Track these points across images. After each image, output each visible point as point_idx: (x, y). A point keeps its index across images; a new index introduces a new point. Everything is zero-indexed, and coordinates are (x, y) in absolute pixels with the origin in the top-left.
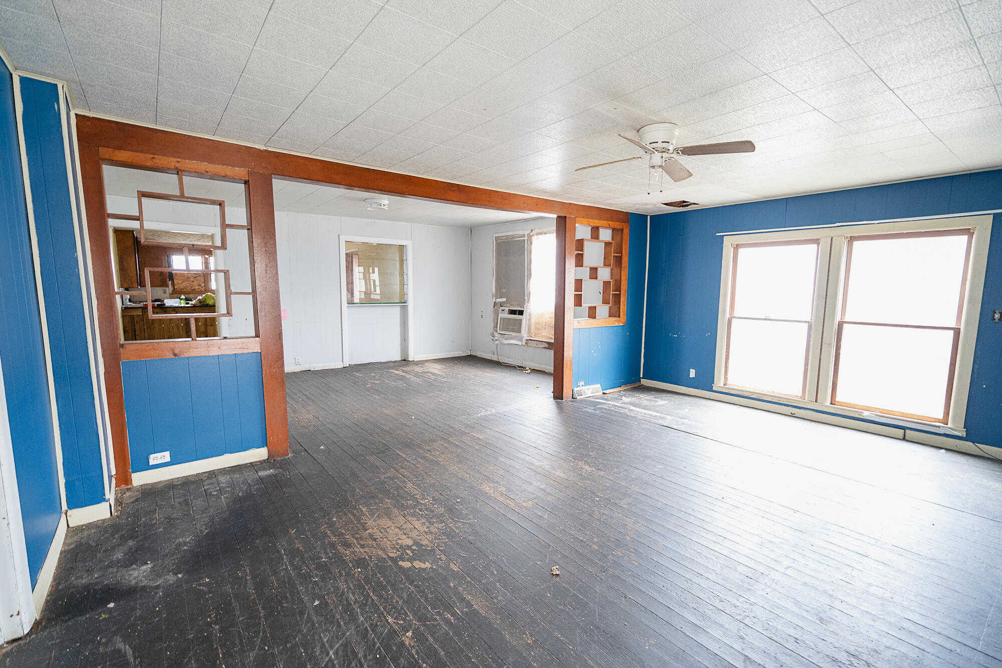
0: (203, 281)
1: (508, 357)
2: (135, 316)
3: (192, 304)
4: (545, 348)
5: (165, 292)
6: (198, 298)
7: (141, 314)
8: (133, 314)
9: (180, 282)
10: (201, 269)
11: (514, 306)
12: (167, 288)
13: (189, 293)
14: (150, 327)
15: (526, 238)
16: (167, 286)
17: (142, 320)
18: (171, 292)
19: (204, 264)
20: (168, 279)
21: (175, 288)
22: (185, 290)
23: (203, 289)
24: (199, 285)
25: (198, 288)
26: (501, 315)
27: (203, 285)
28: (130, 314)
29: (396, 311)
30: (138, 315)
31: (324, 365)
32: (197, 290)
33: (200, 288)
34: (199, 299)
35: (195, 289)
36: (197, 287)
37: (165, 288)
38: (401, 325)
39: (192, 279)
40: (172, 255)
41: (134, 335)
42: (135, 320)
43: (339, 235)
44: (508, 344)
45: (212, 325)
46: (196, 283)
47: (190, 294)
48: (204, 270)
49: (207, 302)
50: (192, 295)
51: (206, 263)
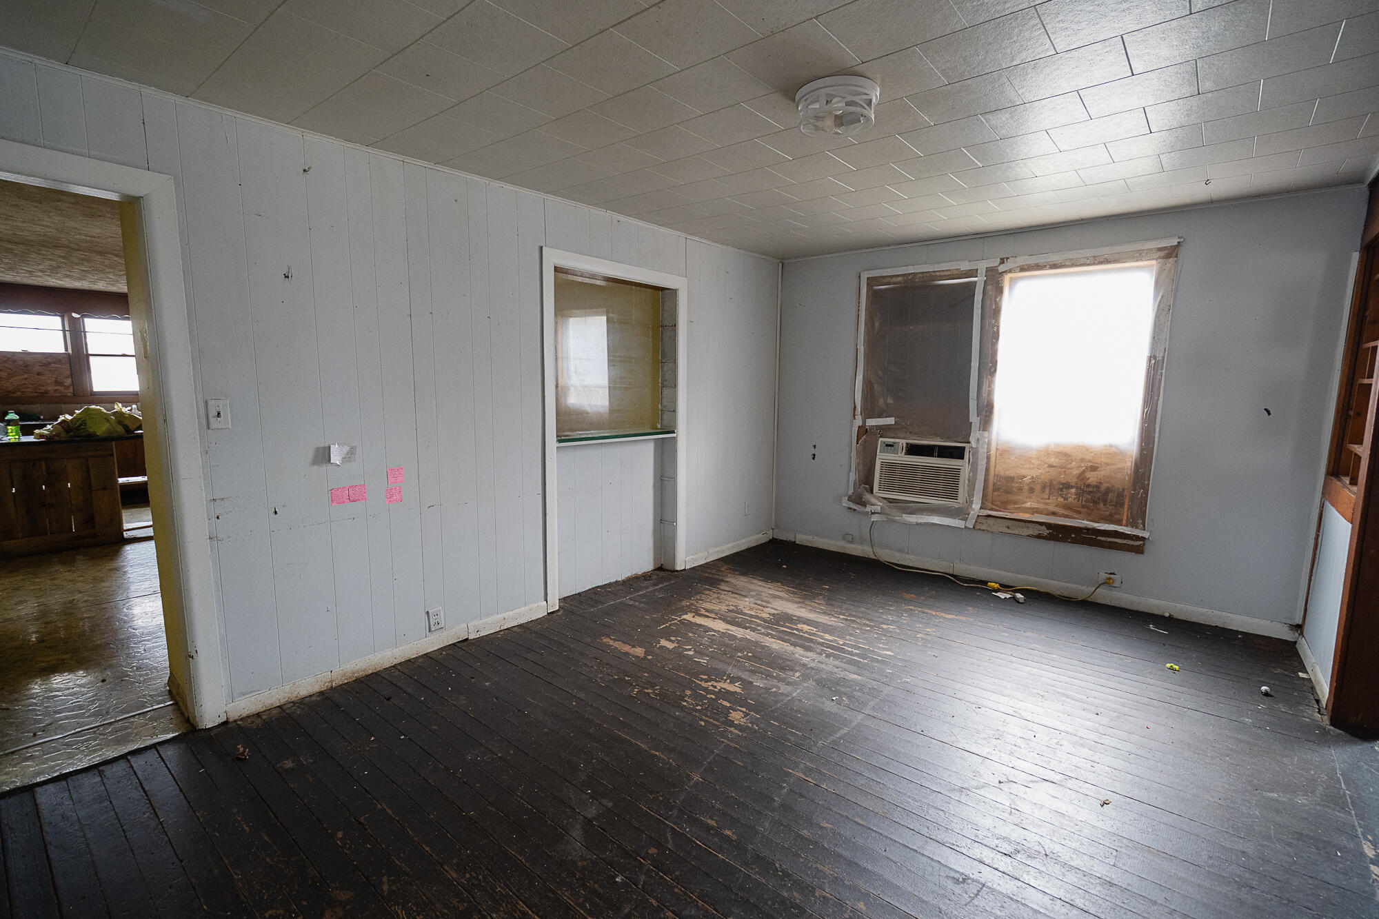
0: (68, 372)
1: (900, 551)
3: (41, 436)
4: (1039, 536)
6: (61, 418)
10: (62, 350)
11: (922, 436)
13: (30, 401)
15: (979, 280)
22: (18, 393)
23: (70, 392)
24: (58, 383)
25: (56, 391)
26: (882, 457)
27: (69, 381)
29: (643, 453)
31: (500, 616)
32: (53, 394)
33: (62, 389)
34: (63, 421)
35: (46, 392)
36: (51, 388)
38: (655, 486)
39: (37, 369)
43: (541, 248)
44: (917, 524)
45: (105, 489)
46: (47, 379)
47: (34, 403)
48: (70, 351)
49: (90, 430)
50: (38, 406)
51: (76, 335)
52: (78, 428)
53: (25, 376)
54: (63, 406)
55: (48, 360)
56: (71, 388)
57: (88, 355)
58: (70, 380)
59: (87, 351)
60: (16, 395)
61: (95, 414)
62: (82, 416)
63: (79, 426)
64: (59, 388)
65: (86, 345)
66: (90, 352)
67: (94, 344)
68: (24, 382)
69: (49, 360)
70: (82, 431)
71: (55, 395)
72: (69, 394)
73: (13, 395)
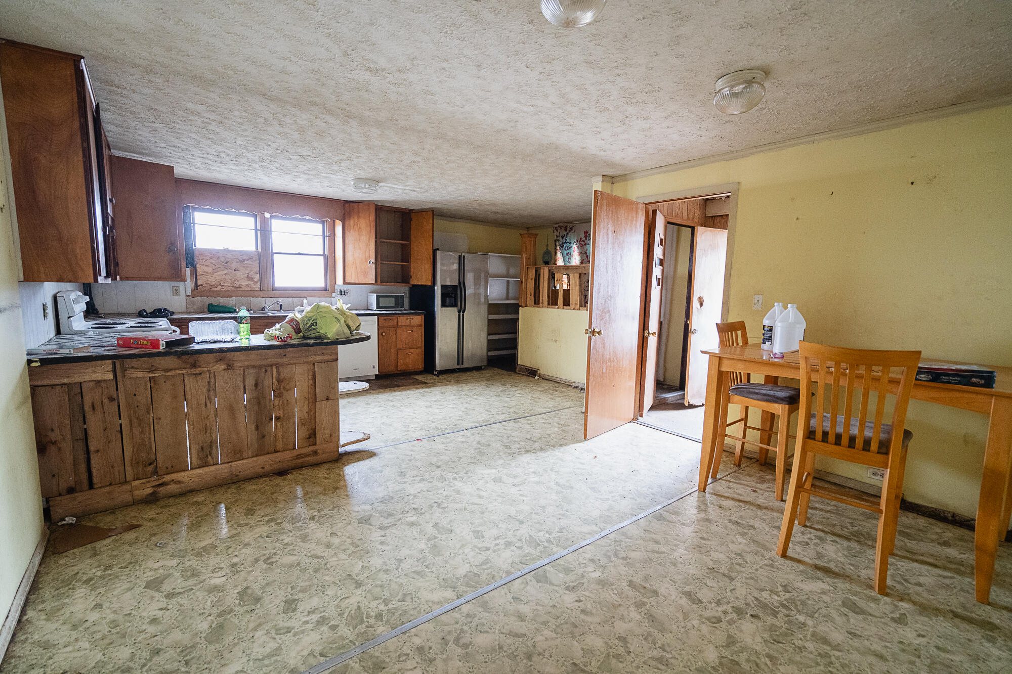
0: (258, 269)
2: (84, 386)
5: (176, 292)
7: (110, 376)
8: (77, 379)
9: (209, 270)
10: (254, 249)
12: (182, 283)
14: (140, 421)
16: (180, 278)
17: (111, 399)
18: (189, 292)
19: (259, 232)
20: (184, 264)
21: (199, 283)
22: (219, 288)
23: (257, 286)
24: (249, 278)
27: (257, 277)
28: (65, 381)
30: (98, 382)
32: (244, 288)
33: (251, 283)
36: (244, 283)
37: (176, 284)
39: (234, 265)
40: (194, 209)
41: (82, 457)
42: (88, 400)
46: (242, 274)
47: (230, 297)
48: (260, 249)
49: (322, 331)
50: (233, 299)
51: (264, 234)
52: (309, 329)
53: (225, 272)
54: (252, 299)
55: (242, 258)
56: (259, 283)
57: (273, 254)
58: (258, 275)
59: (272, 250)
60: (217, 289)
61: (325, 312)
62: (313, 314)
63: (310, 327)
64: (249, 282)
65: (272, 244)
66: (274, 251)
67: (278, 243)
68: (224, 276)
69: (245, 257)
70: (312, 332)
71: (246, 289)
72: (257, 289)
73: (215, 289)
